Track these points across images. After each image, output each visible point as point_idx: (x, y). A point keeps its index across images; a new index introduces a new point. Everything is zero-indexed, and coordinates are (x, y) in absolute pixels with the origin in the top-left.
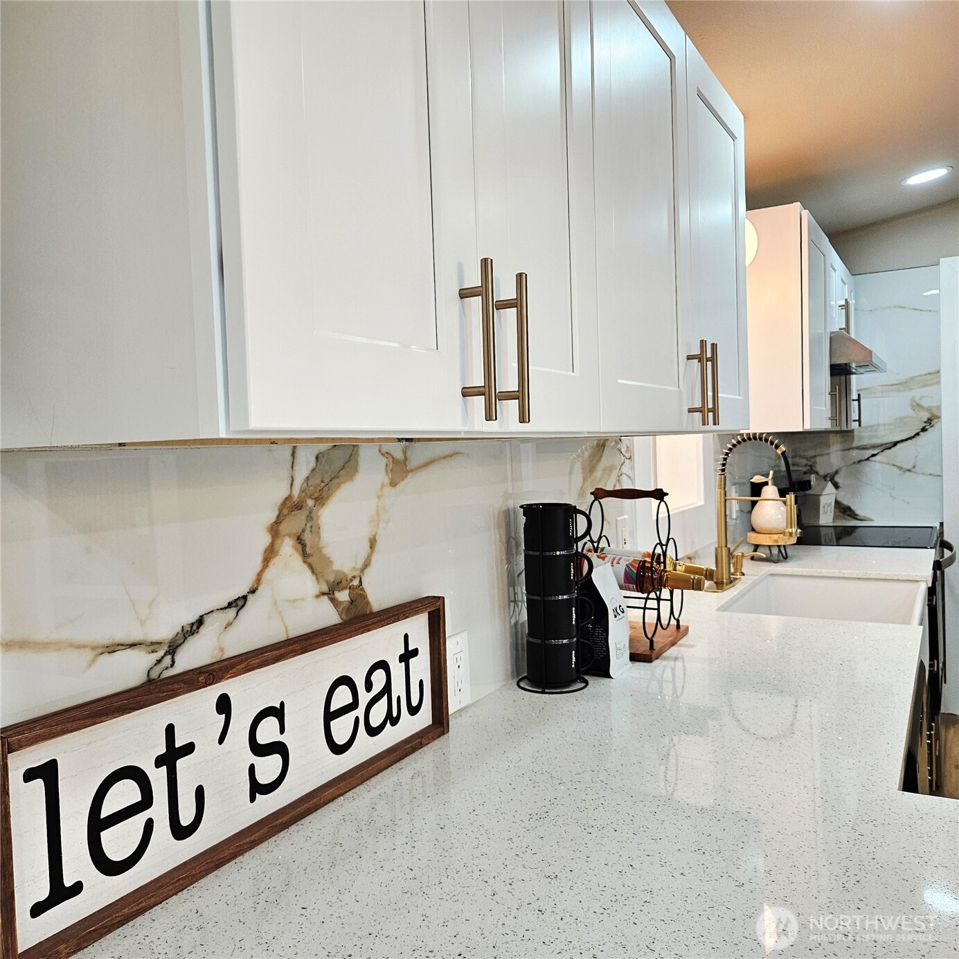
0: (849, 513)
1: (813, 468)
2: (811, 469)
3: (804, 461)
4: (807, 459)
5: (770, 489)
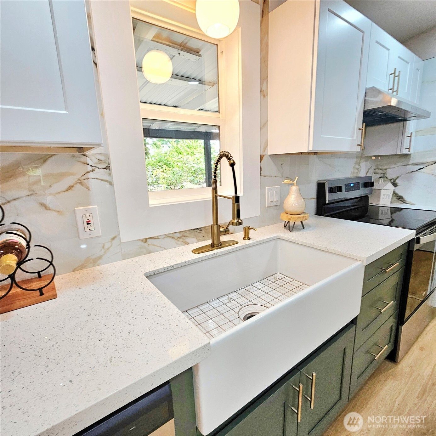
0: (401, 199)
1: (385, 175)
2: (384, 175)
3: (381, 171)
4: (383, 170)
5: (294, 188)
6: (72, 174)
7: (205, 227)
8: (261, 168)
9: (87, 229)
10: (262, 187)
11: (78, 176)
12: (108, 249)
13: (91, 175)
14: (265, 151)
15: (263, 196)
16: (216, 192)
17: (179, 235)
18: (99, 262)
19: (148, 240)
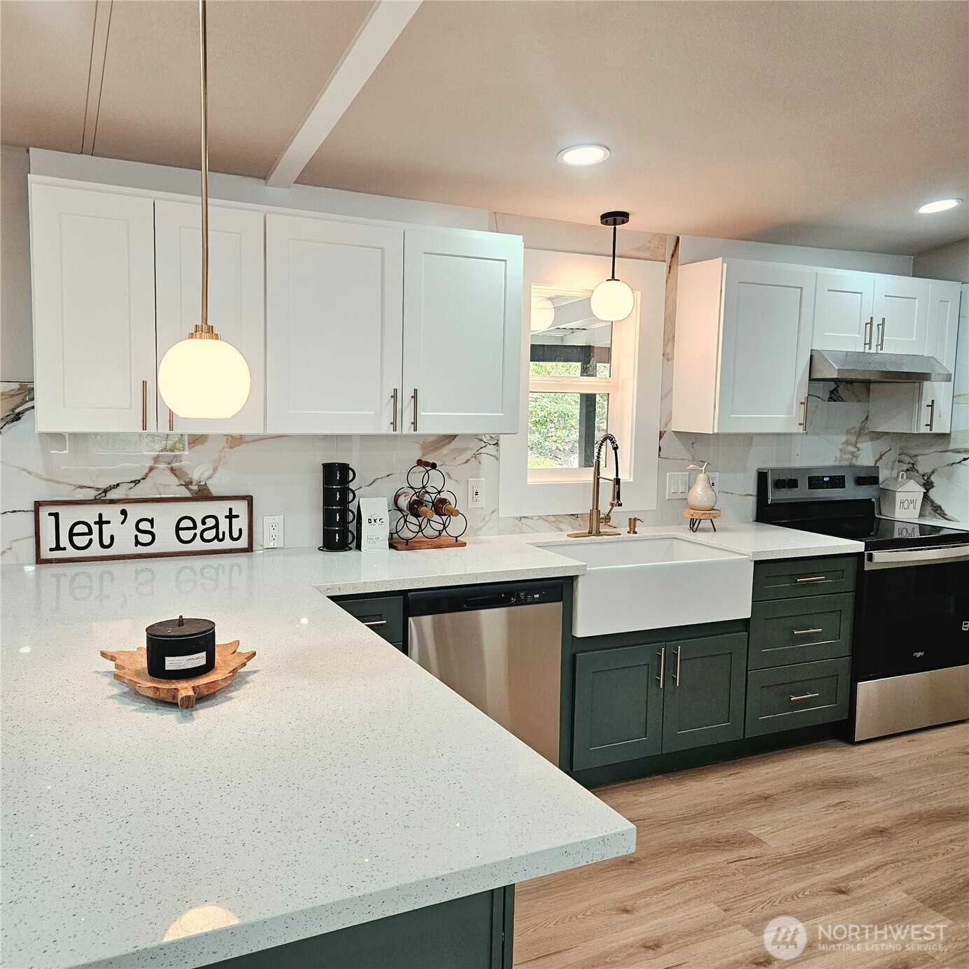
0: (939, 512)
1: (915, 466)
2: (913, 467)
3: (909, 459)
4: (911, 457)
5: (702, 476)
6: (469, 449)
7: (582, 514)
8: (660, 448)
9: (475, 500)
10: (661, 472)
11: (474, 451)
12: (487, 521)
13: (483, 450)
14: (666, 426)
15: (661, 485)
16: (599, 474)
17: (553, 519)
18: (479, 533)
19: (522, 519)
